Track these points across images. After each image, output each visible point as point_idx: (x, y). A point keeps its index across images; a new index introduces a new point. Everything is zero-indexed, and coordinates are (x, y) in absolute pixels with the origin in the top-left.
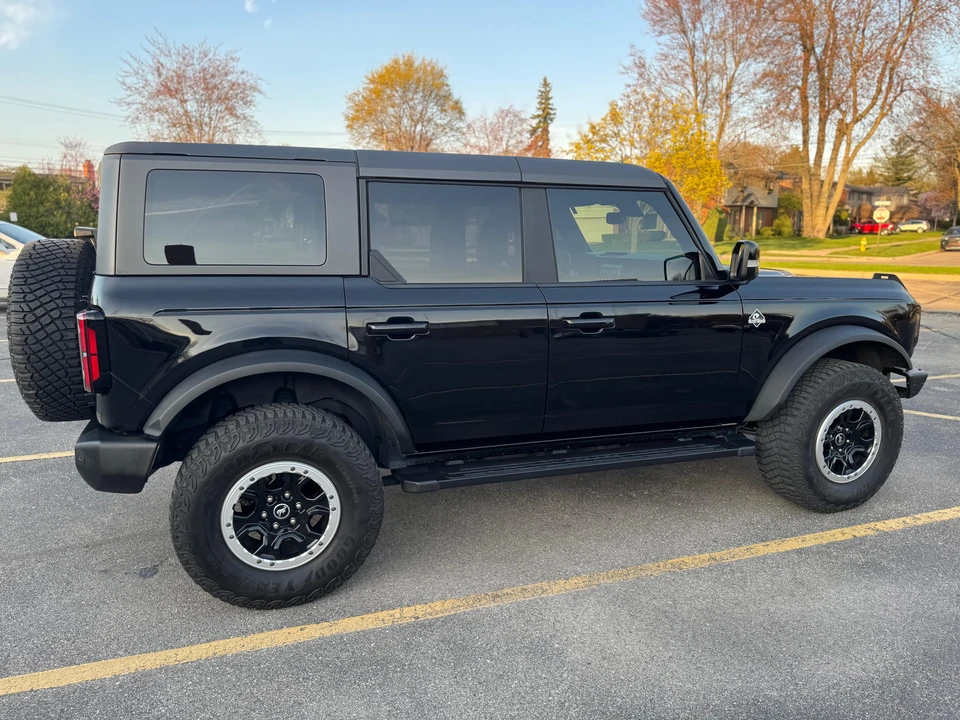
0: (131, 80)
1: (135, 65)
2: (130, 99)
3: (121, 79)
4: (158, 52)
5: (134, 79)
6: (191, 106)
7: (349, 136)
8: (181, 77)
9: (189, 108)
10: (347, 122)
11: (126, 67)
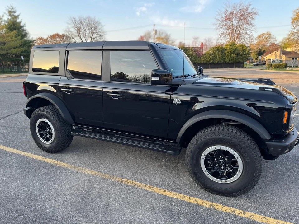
0: (218, 17)
1: (219, 12)
2: (216, 23)
3: (215, 17)
4: (226, 7)
5: (219, 17)
6: (235, 23)
7: (292, 26)
8: (232, 13)
9: (233, 23)
10: (292, 21)
11: (217, 13)
